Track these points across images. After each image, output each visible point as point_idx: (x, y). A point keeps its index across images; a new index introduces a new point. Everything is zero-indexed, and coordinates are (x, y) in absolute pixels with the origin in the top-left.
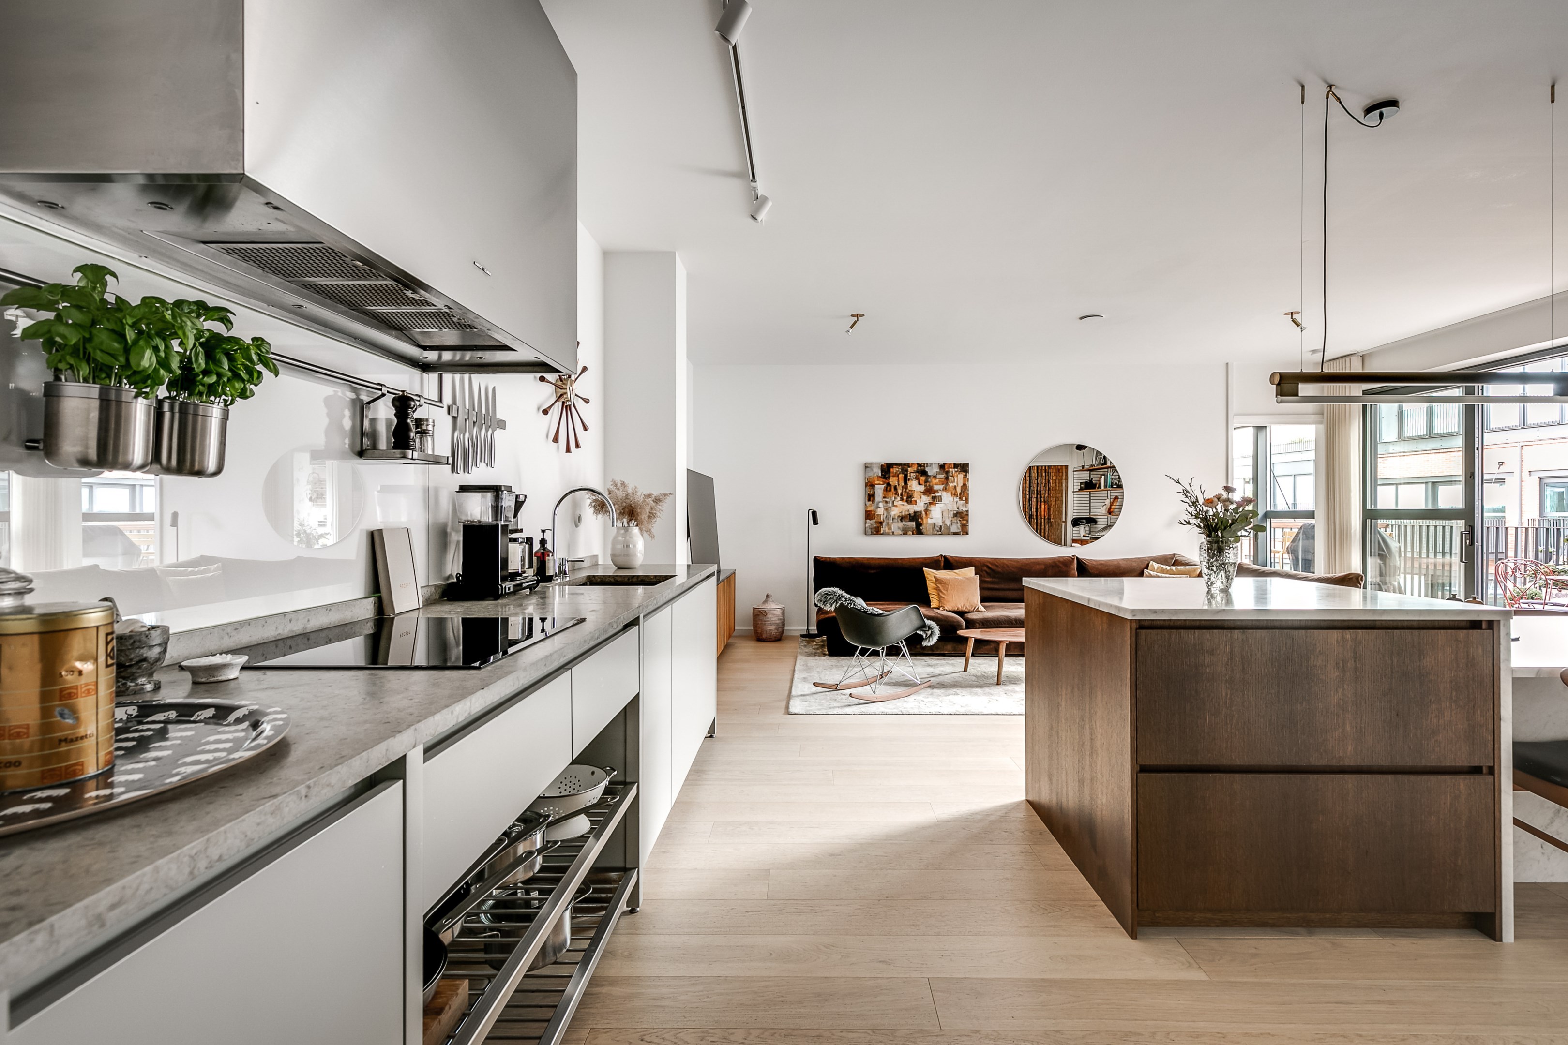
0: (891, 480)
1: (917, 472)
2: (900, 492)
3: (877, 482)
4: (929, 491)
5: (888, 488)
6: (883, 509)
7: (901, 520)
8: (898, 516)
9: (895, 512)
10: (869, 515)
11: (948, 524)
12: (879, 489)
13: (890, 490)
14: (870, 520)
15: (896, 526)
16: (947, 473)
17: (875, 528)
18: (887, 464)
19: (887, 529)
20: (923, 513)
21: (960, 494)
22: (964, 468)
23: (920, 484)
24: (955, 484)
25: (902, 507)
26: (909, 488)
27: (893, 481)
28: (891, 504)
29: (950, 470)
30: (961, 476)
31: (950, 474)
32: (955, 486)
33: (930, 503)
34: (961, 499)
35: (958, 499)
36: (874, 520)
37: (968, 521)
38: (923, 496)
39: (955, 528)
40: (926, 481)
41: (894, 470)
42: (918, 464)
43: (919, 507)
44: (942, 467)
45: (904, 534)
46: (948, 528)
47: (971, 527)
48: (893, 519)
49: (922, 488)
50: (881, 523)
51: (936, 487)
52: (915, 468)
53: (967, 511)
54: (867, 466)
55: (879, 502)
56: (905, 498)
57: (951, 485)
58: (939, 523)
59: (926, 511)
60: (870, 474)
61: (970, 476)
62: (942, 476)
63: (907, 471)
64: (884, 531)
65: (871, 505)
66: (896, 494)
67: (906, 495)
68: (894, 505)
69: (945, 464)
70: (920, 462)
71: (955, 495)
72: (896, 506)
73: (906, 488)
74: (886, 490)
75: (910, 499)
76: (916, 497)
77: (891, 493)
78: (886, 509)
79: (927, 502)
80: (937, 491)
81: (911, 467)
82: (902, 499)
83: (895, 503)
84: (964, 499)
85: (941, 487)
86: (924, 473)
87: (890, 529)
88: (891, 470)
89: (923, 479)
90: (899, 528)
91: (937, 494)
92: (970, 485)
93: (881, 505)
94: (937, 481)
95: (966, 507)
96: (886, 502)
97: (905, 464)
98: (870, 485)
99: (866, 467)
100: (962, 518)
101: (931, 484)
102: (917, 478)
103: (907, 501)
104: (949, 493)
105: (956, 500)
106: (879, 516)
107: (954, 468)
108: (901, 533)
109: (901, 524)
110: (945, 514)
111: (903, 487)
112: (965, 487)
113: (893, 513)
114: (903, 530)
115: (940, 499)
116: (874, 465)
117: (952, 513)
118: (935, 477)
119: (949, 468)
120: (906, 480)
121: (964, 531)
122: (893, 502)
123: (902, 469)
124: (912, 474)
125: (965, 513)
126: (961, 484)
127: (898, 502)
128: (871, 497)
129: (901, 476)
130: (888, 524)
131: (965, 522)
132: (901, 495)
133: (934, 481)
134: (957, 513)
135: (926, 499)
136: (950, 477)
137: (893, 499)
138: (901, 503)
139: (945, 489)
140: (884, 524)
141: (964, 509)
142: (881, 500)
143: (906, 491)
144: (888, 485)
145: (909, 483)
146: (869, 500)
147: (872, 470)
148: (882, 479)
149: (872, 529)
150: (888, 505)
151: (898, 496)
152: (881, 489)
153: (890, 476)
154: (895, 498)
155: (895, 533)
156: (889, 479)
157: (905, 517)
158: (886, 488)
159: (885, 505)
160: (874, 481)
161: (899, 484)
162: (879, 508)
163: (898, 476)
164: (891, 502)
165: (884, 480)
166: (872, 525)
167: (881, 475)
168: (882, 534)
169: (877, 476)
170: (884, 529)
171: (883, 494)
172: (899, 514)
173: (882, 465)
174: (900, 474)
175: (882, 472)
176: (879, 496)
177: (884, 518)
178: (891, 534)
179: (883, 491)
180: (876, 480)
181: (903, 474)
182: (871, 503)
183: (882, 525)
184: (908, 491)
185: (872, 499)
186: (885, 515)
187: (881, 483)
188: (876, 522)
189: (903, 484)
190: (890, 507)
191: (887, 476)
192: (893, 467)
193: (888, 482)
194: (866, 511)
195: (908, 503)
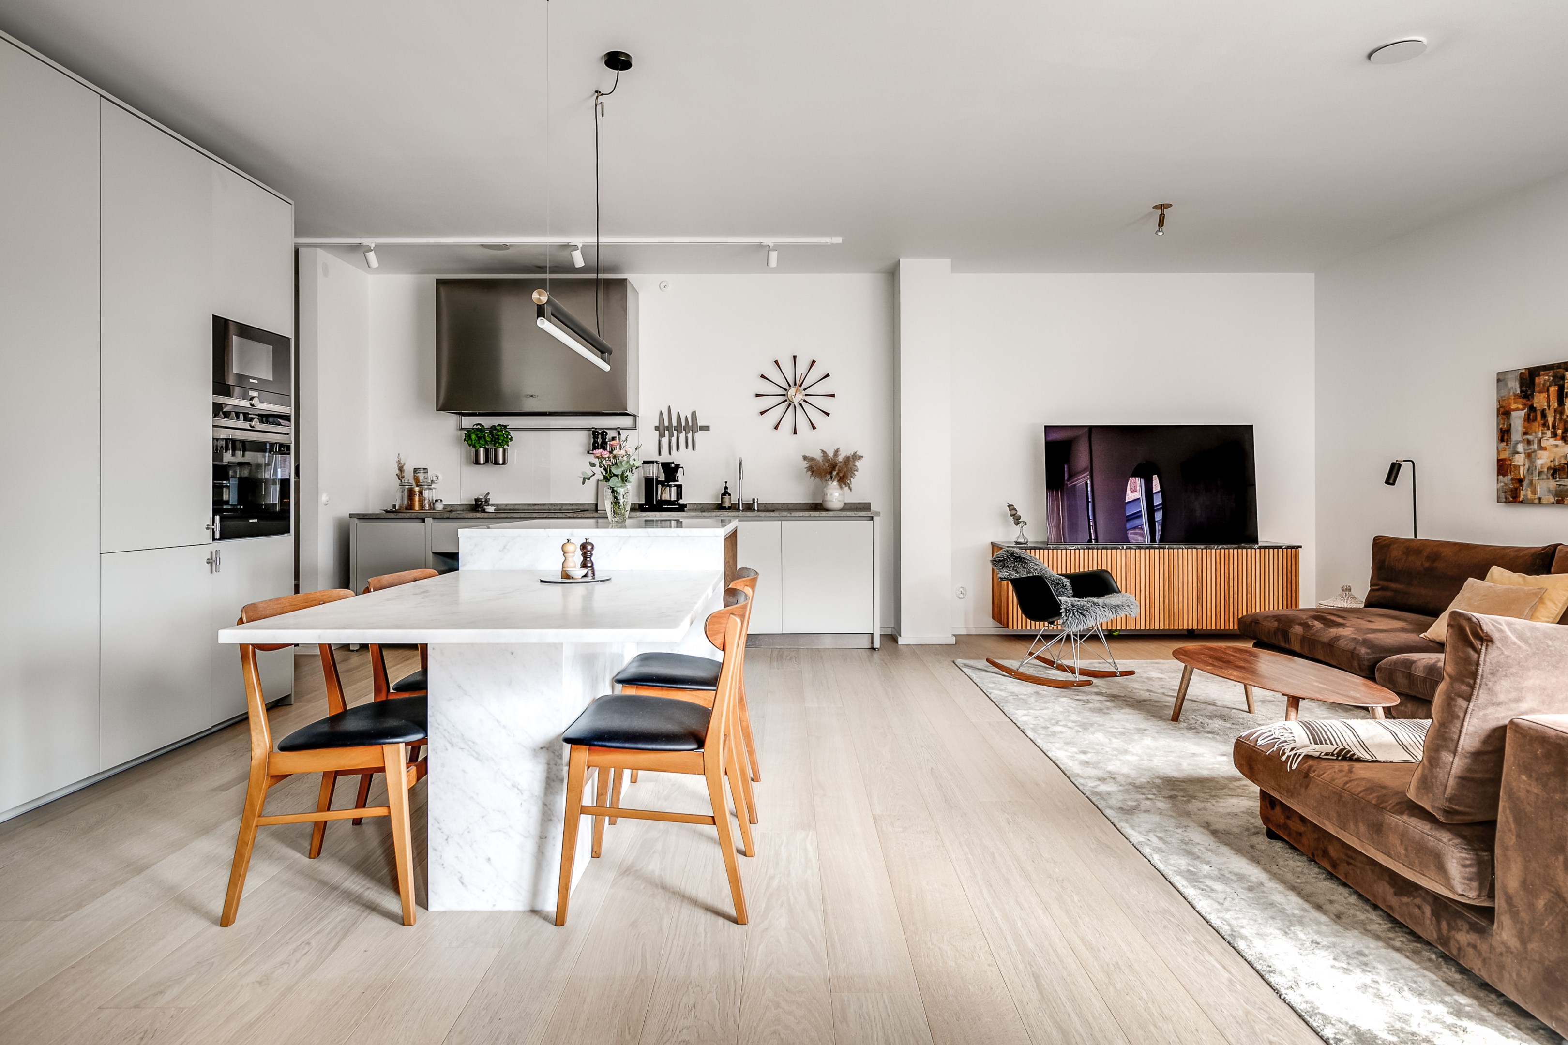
0: (1536, 400)
2: (1550, 420)
3: (1513, 406)
5: (1531, 414)
6: (1523, 455)
7: (1553, 476)
8: (1549, 468)
9: (1543, 460)
10: (1503, 467)
12: (1518, 418)
13: (1535, 419)
14: (1504, 475)
15: (1545, 487)
17: (1512, 491)
18: (1529, 369)
19: (1529, 493)
25: (1555, 450)
26: (1566, 412)
27: (1540, 401)
28: (1535, 446)
36: (1510, 477)
41: (1540, 380)
45: (1558, 502)
48: (1540, 473)
50: (1520, 481)
54: (1501, 379)
55: (1517, 443)
56: (1559, 432)
60: (1504, 393)
63: (1563, 378)
64: (1525, 496)
65: (1505, 449)
66: (1545, 425)
67: (1561, 426)
68: (1541, 448)
72: (1544, 449)
73: (1562, 413)
74: (1528, 419)
77: (1536, 424)
78: (1529, 456)
82: (1554, 435)
83: (1544, 443)
87: (1534, 492)
88: (1537, 380)
93: (1520, 448)
96: (1529, 442)
97: (1558, 366)
98: (1504, 413)
99: (1498, 381)
106: (1517, 467)
108: (1552, 500)
109: (1552, 484)
111: (1555, 411)
113: (1539, 462)
114: (1556, 495)
116: (1510, 376)
120: (1561, 398)
122: (1539, 442)
123: (1555, 377)
127: (1549, 442)
128: (1504, 435)
129: (1553, 389)
130: (1531, 482)
132: (1554, 426)
137: (1540, 435)
138: (1552, 441)
140: (1525, 483)
142: (1520, 439)
143: (1561, 419)
144: (1532, 409)
145: (1566, 403)
146: (1503, 440)
147: (1506, 385)
148: (1521, 400)
149: (1505, 492)
150: (1532, 447)
151: (1548, 429)
152: (1520, 417)
153: (1533, 391)
154: (1543, 433)
155: (1543, 501)
156: (1533, 398)
157: (1559, 470)
158: (1529, 415)
159: (1526, 447)
160: (1510, 404)
161: (1549, 406)
162: (1518, 453)
163: (1548, 391)
164: (1536, 441)
165: (1524, 401)
166: (1506, 485)
167: (1521, 391)
168: (1521, 502)
169: (1515, 395)
170: (1525, 493)
171: (1524, 427)
172: (1549, 464)
173: (1521, 373)
174: (1550, 386)
175: (1521, 387)
176: (1517, 431)
177: (1525, 471)
178: (1537, 501)
179: (1524, 421)
180: (1512, 401)
181: (1556, 385)
182: (1504, 444)
183: (1522, 485)
184: (1564, 417)
185: (1506, 437)
186: (1527, 466)
187: (1521, 407)
188: (1512, 480)
189: (1556, 405)
190: (1535, 451)
191: (1529, 393)
192: (1539, 375)
193: (1529, 403)
194: (1499, 460)
195: (1565, 442)
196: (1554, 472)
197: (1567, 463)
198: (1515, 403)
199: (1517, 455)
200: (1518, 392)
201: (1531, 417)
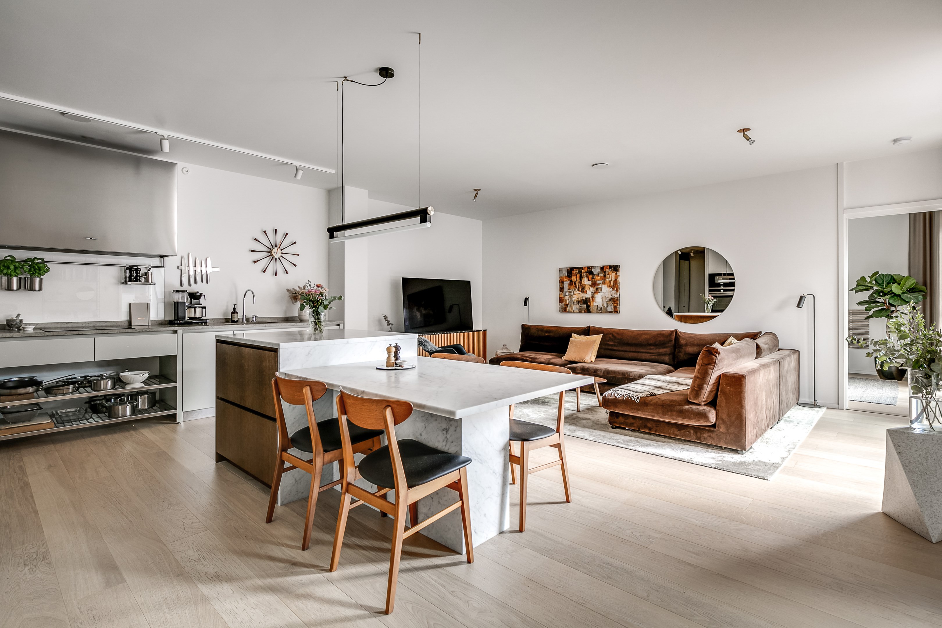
0: (572, 278)
1: (587, 272)
2: (577, 285)
3: (565, 280)
4: (594, 284)
6: (568, 296)
7: (578, 304)
9: (575, 298)
10: (561, 300)
11: (606, 306)
12: (566, 284)
13: (572, 285)
14: (561, 303)
15: (576, 307)
16: (605, 272)
17: (564, 308)
18: (570, 268)
19: (570, 309)
20: (591, 298)
21: (613, 286)
22: (616, 268)
24: (610, 279)
25: (579, 295)
26: (583, 283)
27: (574, 279)
28: (572, 294)
29: (607, 270)
30: (613, 274)
31: (607, 273)
32: (610, 281)
33: (595, 292)
34: (613, 289)
35: (612, 290)
36: (563, 303)
37: (618, 304)
38: (591, 288)
39: (610, 309)
40: (593, 278)
41: (575, 272)
42: (588, 267)
43: (589, 295)
44: (602, 268)
45: (580, 312)
46: (606, 309)
47: (621, 308)
48: (574, 302)
49: (590, 283)
50: (567, 305)
51: (598, 282)
52: (586, 270)
53: (618, 298)
54: (560, 270)
55: (566, 292)
56: (580, 289)
57: (607, 280)
58: (601, 305)
59: (593, 297)
60: (561, 275)
61: (619, 274)
62: (602, 275)
63: (581, 272)
65: (562, 294)
66: (576, 287)
67: (581, 287)
68: (574, 294)
69: (603, 266)
71: (610, 286)
72: (575, 295)
73: (581, 283)
75: (583, 290)
76: (587, 288)
77: (572, 286)
78: (570, 297)
79: (593, 292)
80: (599, 285)
81: (584, 269)
83: (575, 293)
84: (615, 289)
85: (601, 282)
86: (591, 273)
87: (572, 309)
88: (573, 272)
89: (590, 276)
90: (577, 309)
91: (599, 287)
92: (620, 279)
93: (567, 294)
94: (599, 278)
95: (617, 294)
96: (570, 292)
97: (580, 268)
98: (561, 282)
99: (560, 271)
100: (615, 302)
101: (596, 280)
102: (587, 277)
104: (606, 286)
105: (610, 290)
106: (566, 300)
107: (609, 269)
109: (578, 306)
110: (604, 300)
111: (579, 282)
112: (616, 281)
113: (574, 299)
114: (579, 310)
115: (601, 289)
116: (563, 270)
117: (608, 299)
118: (598, 275)
119: (606, 269)
120: (581, 278)
121: (616, 311)
123: (579, 271)
124: (584, 274)
125: (616, 299)
126: (613, 279)
127: (577, 292)
128: (562, 289)
129: (578, 275)
130: (571, 306)
131: (616, 305)
132: (578, 287)
133: (597, 278)
134: (612, 298)
135: (592, 290)
136: (607, 275)
138: (578, 292)
139: (604, 283)
140: (569, 306)
141: (616, 296)
142: (567, 291)
143: (581, 285)
144: (571, 281)
145: (583, 280)
146: (561, 291)
147: (562, 272)
149: (562, 309)
152: (567, 284)
153: (572, 275)
154: (575, 289)
155: (575, 312)
158: (570, 283)
159: (569, 294)
160: (564, 279)
161: (577, 281)
162: (566, 296)
163: (576, 276)
164: (573, 292)
165: (569, 278)
166: (562, 306)
167: (568, 275)
168: (567, 312)
169: (565, 276)
170: (569, 309)
171: (568, 287)
172: (577, 300)
173: (568, 269)
174: (577, 274)
175: (567, 274)
176: (566, 288)
177: (569, 302)
178: (573, 312)
179: (569, 285)
180: (565, 278)
181: (579, 274)
183: (568, 306)
184: (582, 285)
185: (562, 290)
186: (569, 300)
187: (567, 280)
188: (564, 304)
189: (579, 281)
190: (572, 295)
191: (570, 275)
192: (574, 270)
193: (570, 279)
194: (560, 298)
195: (582, 292)
196: (579, 302)
197: (583, 300)
198: (565, 279)
200: (567, 275)
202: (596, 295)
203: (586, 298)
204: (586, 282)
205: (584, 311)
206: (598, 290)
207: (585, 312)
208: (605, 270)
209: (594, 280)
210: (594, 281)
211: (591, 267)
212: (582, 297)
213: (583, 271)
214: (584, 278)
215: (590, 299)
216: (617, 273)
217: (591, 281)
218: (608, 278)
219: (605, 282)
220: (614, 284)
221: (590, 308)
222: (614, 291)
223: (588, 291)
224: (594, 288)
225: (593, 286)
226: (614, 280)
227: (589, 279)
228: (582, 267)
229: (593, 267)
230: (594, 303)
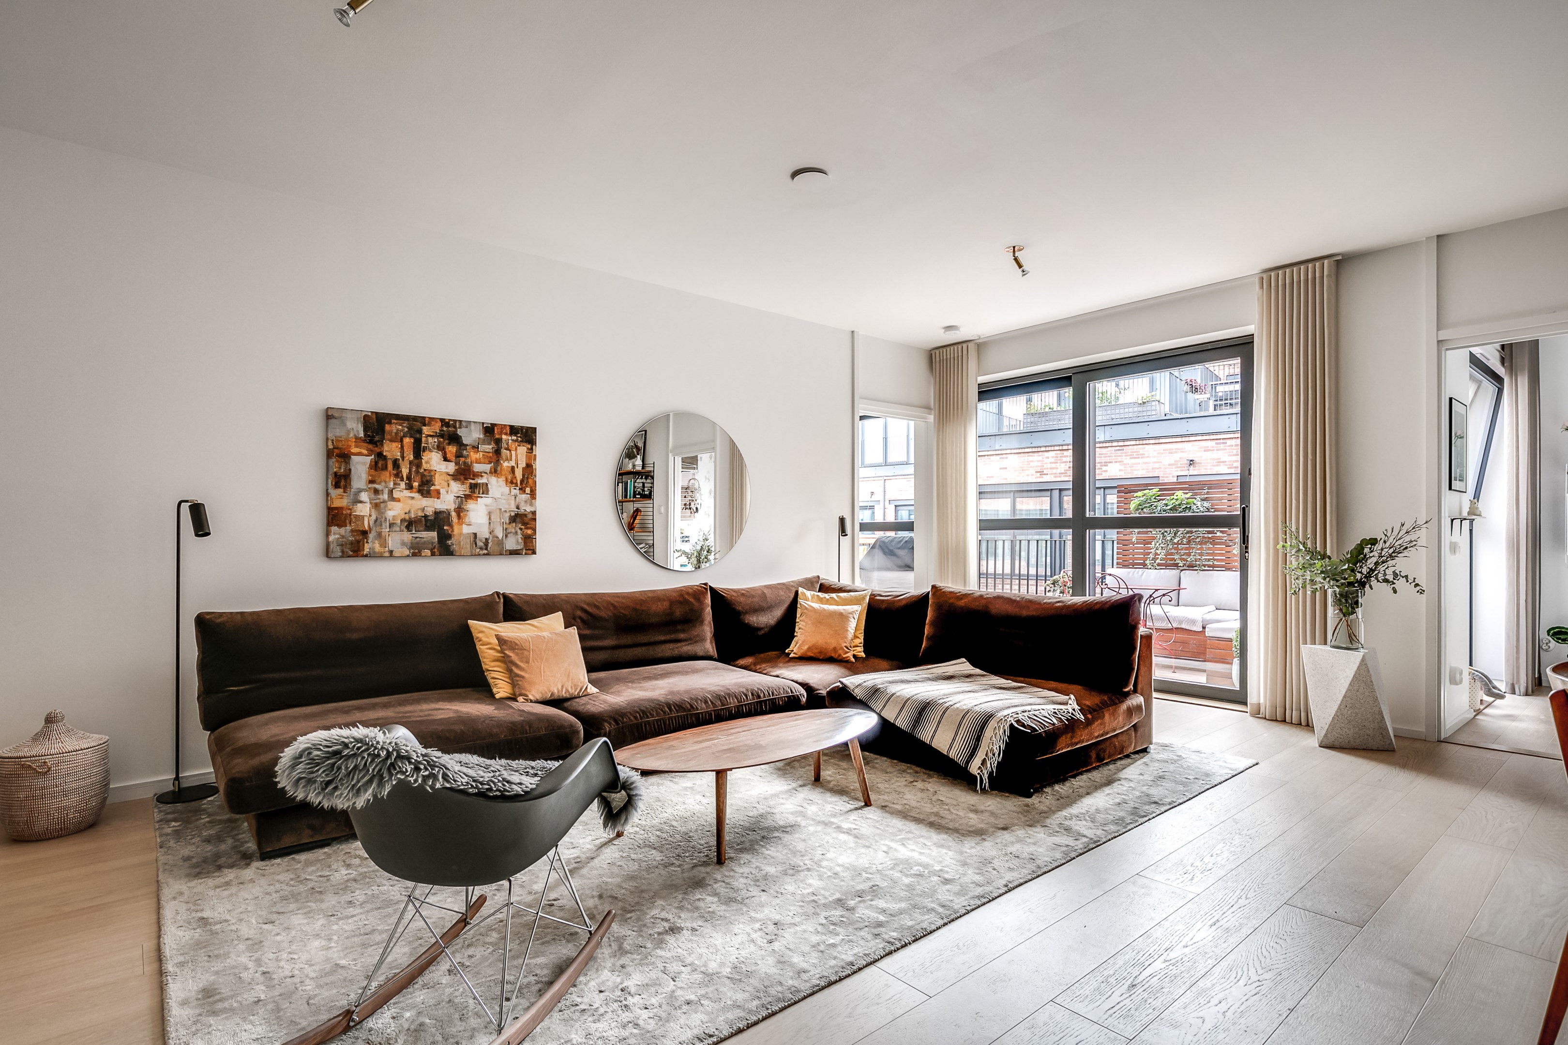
0: (385, 448)
1: (441, 435)
2: (405, 471)
3: (353, 450)
4: (464, 473)
5: (379, 463)
6: (368, 505)
7: (408, 529)
8: (402, 521)
9: (395, 511)
10: (336, 517)
11: (500, 534)
12: (361, 465)
13: (385, 468)
14: (340, 526)
15: (397, 540)
16: (498, 442)
17: (352, 543)
18: (376, 414)
19: (377, 546)
20: (453, 514)
21: (522, 481)
22: (527, 436)
23: (446, 459)
24: (513, 463)
25: (413, 502)
26: (425, 466)
27: (391, 449)
28: (385, 496)
29: (504, 437)
30: (523, 450)
31: (504, 445)
32: (513, 468)
33: (467, 497)
34: (522, 490)
35: (517, 491)
36: (349, 528)
37: (534, 530)
38: (452, 483)
39: (512, 543)
40: (458, 455)
41: (393, 428)
42: (442, 420)
43: (446, 501)
44: (489, 430)
45: (413, 555)
46: (500, 543)
47: (541, 541)
48: (391, 525)
49: (451, 467)
50: (365, 533)
51: (477, 468)
52: (437, 427)
53: (534, 513)
54: (332, 415)
55: (360, 491)
56: (416, 484)
57: (506, 464)
58: (484, 533)
59: (459, 510)
60: (337, 431)
61: (538, 450)
62: (489, 448)
63: (420, 432)
64: (372, 549)
65: (342, 497)
66: (398, 475)
67: (418, 478)
68: (392, 498)
69: (493, 425)
70: (447, 417)
71: (512, 482)
72: (398, 500)
73: (419, 466)
74: (375, 466)
75: (426, 487)
76: (439, 483)
77: (387, 474)
78: (376, 506)
79: (461, 494)
80: (479, 475)
81: (429, 424)
82: (410, 487)
83: (396, 494)
84: (528, 490)
85: (487, 467)
86: (455, 439)
87: (384, 544)
88: (387, 427)
89: (452, 449)
90: (403, 544)
91: (480, 481)
92: (539, 466)
93: (364, 496)
94: (479, 455)
95: (531, 505)
96: (376, 492)
97: (415, 419)
98: (337, 454)
99: (330, 417)
100: (525, 524)
101: (469, 460)
102: (440, 448)
103: (420, 491)
104: (502, 481)
105: (514, 492)
106: (359, 518)
107: (511, 434)
108: (407, 552)
109: (407, 536)
110: (495, 518)
111: (411, 463)
112: (529, 469)
113: (390, 514)
114: (409, 548)
115: (485, 489)
116: (348, 415)
117: (507, 515)
118: (476, 448)
119: (501, 433)
120: (418, 450)
121: (529, 547)
122: (391, 492)
123: (410, 428)
124: (430, 439)
125: (530, 516)
126: (522, 464)
127: (401, 492)
128: (341, 480)
129: (408, 440)
130: (379, 535)
131: (529, 532)
132: (409, 478)
133: (474, 456)
134: (517, 515)
135: (458, 488)
136: (504, 451)
137: (391, 485)
138: (407, 493)
139: (495, 472)
140: (371, 536)
141: (529, 509)
142: (365, 488)
143: (417, 472)
144: (380, 455)
145: (426, 456)
146: (337, 486)
147: (343, 424)
148: (366, 445)
149: (342, 545)
150: (381, 496)
151: (402, 480)
152: (364, 463)
153: (384, 439)
154: (395, 484)
155: (395, 554)
156: (382, 445)
157: (415, 522)
158: (376, 463)
159: (373, 496)
160: (347, 447)
161: (403, 458)
162: (361, 502)
163: (402, 441)
164: (386, 491)
165: (370, 446)
166: (343, 537)
167: (365, 435)
168: (366, 556)
169: (354, 438)
170: (370, 546)
171: (369, 475)
172: (403, 516)
173: (365, 416)
174: (404, 436)
175: (365, 430)
176: (360, 477)
177: (372, 523)
178: (387, 554)
179: (369, 468)
180: (351, 444)
181: (411, 437)
182: (340, 491)
183: (367, 538)
184: (422, 471)
185: (343, 483)
186: (374, 517)
187: (365, 452)
188: (352, 531)
189: (412, 458)
190: (384, 502)
191: (377, 438)
192: (390, 423)
193: (378, 450)
194: (329, 509)
195: (422, 495)
196: (410, 524)
197: (426, 516)
198: (356, 446)
199: (359, 505)
200: (362, 435)
201: (380, 465)
202: (470, 505)
203: (437, 513)
204: (433, 461)
205: (428, 552)
206: (476, 490)
207: (433, 554)
208: (497, 436)
209: (462, 459)
210: (465, 463)
211: (455, 421)
212: (423, 510)
213: (426, 430)
214: (431, 451)
215: (449, 514)
216: (532, 449)
217: (453, 464)
218: (507, 459)
219: (499, 469)
220: (523, 476)
221: (449, 542)
222: (524, 496)
223: (442, 491)
224: (463, 483)
225: (462, 478)
226: (524, 465)
227: (449, 456)
228: (424, 418)
229: (460, 421)
230: (464, 526)
